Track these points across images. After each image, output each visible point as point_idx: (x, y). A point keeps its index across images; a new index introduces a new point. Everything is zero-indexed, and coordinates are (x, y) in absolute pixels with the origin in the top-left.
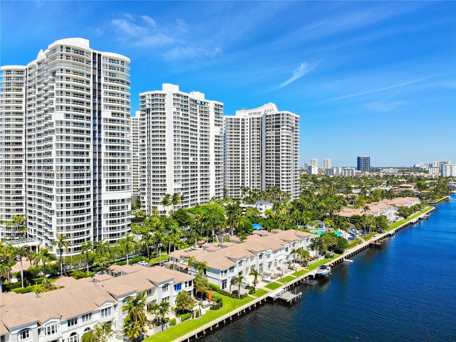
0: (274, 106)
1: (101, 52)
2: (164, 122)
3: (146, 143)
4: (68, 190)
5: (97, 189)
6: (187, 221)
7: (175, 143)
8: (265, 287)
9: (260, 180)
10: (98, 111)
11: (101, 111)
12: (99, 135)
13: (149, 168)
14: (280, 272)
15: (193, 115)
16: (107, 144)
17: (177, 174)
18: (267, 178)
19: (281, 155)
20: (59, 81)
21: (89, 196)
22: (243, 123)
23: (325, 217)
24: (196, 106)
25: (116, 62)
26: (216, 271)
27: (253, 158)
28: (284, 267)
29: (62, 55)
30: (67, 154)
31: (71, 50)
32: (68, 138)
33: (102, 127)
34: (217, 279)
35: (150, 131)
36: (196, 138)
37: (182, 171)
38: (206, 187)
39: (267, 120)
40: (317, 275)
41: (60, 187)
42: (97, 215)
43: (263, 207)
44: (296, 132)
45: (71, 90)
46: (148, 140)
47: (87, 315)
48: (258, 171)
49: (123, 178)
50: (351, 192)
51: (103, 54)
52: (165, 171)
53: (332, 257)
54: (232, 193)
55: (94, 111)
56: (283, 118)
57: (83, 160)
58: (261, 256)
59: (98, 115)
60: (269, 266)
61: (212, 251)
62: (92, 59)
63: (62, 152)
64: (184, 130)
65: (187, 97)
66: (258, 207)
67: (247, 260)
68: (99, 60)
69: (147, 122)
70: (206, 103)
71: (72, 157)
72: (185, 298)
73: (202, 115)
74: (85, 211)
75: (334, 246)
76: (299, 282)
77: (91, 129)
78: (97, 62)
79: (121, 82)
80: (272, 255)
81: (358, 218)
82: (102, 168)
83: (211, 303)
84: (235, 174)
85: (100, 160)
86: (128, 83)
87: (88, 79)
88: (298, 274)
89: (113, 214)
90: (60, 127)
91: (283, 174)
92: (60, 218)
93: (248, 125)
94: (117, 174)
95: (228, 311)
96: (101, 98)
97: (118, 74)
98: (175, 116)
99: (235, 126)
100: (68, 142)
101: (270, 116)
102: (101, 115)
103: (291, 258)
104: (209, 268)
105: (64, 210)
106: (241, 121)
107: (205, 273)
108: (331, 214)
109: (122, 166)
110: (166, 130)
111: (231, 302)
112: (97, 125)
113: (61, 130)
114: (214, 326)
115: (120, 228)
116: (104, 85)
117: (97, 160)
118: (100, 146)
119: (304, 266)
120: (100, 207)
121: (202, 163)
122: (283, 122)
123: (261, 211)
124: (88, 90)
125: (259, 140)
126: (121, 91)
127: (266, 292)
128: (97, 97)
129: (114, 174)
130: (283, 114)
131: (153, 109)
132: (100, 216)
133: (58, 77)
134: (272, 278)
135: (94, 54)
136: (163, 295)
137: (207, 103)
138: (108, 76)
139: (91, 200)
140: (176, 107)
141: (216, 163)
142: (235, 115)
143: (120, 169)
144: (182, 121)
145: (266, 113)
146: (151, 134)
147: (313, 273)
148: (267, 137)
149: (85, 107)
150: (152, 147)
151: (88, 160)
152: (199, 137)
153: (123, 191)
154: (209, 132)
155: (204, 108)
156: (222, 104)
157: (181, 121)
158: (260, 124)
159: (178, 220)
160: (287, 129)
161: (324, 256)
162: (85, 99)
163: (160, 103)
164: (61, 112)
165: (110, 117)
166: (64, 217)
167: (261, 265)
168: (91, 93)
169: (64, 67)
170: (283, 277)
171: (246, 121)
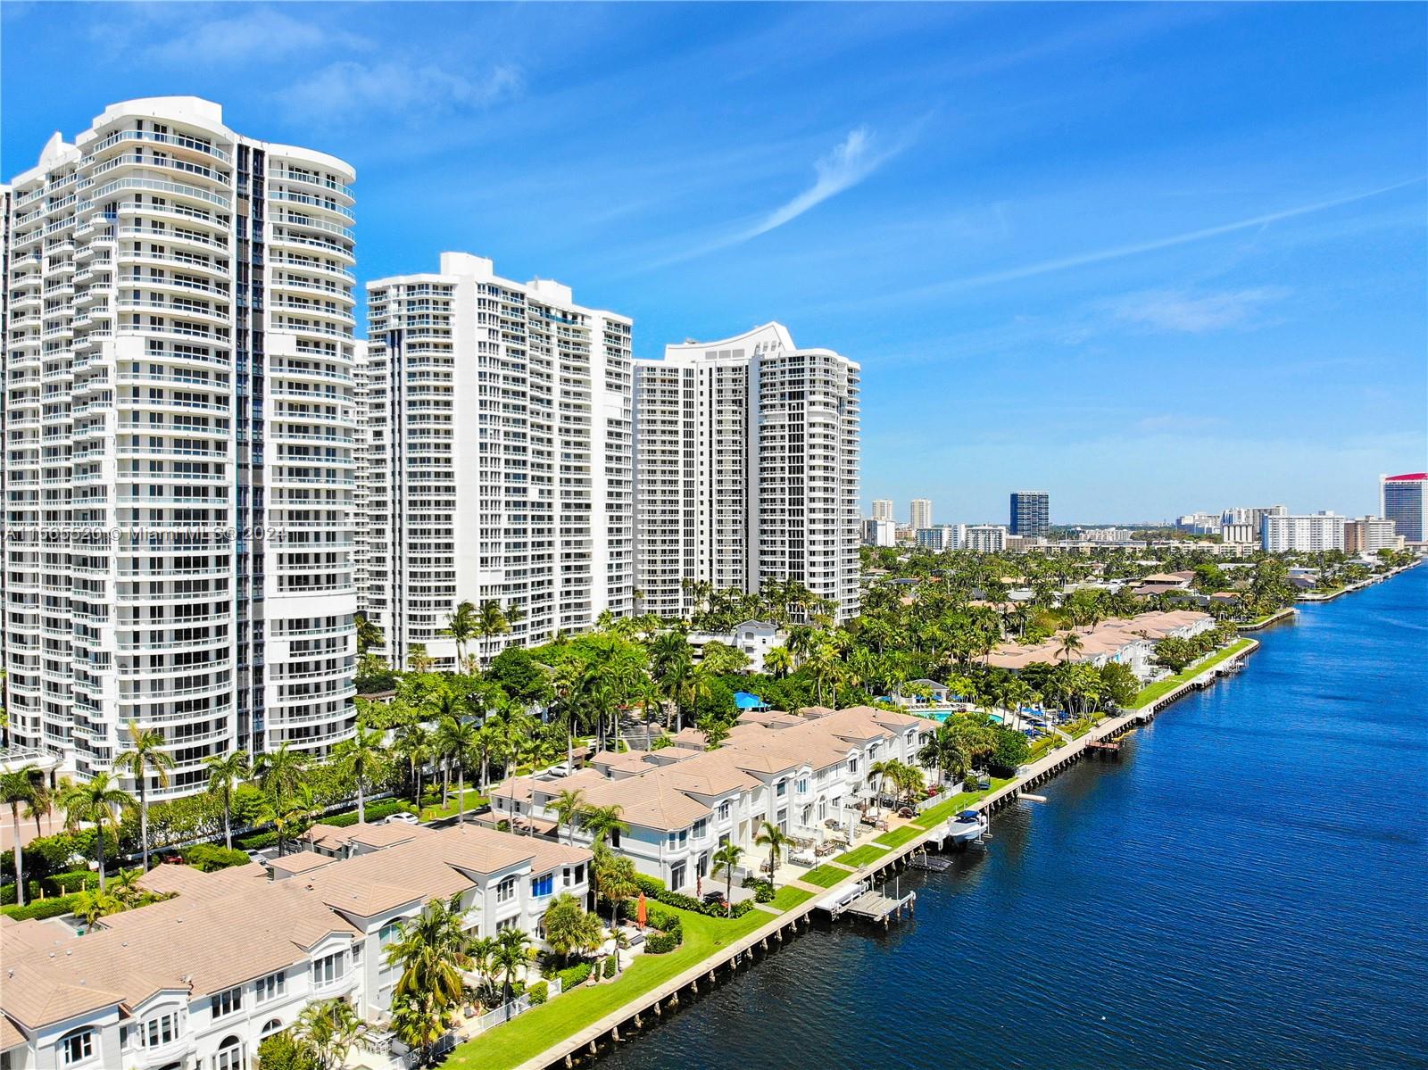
0: (783, 331)
1: (265, 145)
2: (447, 375)
3: (387, 440)
4: (156, 588)
5: (250, 585)
6: (533, 686)
7: (484, 441)
8: (801, 879)
9: (742, 561)
10: (254, 333)
11: (262, 334)
12: (258, 412)
13: (397, 520)
14: (840, 836)
15: (538, 354)
16: (280, 441)
17: (489, 541)
18: (763, 553)
19: (807, 484)
20: (130, 235)
21: (222, 607)
22: (688, 384)
23: (946, 668)
24: (548, 324)
25: (311, 175)
26: (653, 836)
27: (720, 492)
28: (851, 819)
29: (139, 151)
30: (152, 468)
31: (170, 134)
32: (156, 418)
33: (267, 385)
34: (657, 860)
35: (399, 403)
36: (549, 428)
37: (507, 531)
38: (579, 580)
39: (763, 375)
40: (948, 840)
41: (130, 579)
42: (251, 668)
43: (756, 642)
44: (850, 412)
45: (168, 262)
46: (393, 431)
47: (271, 980)
48: (735, 532)
49: (331, 550)
50: (1006, 595)
51: (272, 150)
52: (448, 532)
53: (984, 787)
54: (654, 602)
55: (241, 333)
56: (812, 370)
57: (203, 491)
58: (781, 786)
59: (255, 346)
60: (805, 818)
61: (631, 775)
62: (234, 165)
63: (136, 464)
64: (512, 401)
65: (522, 296)
66: (739, 643)
67: (741, 800)
68: (259, 169)
69: (393, 375)
70: (579, 318)
71: (168, 480)
72: (573, 917)
73: (567, 355)
74: (212, 656)
75: (990, 754)
76: (898, 862)
77: (231, 390)
78: (251, 177)
79: (327, 240)
80: (813, 784)
81: (1045, 670)
82: (266, 515)
83: (645, 934)
84: (664, 542)
85: (258, 491)
86: (348, 247)
87: (221, 228)
88: (894, 838)
89: (299, 664)
90: (130, 382)
91: (812, 543)
92: (131, 677)
93: (705, 388)
94: (312, 537)
95: (702, 955)
96: (262, 290)
97: (318, 216)
98: (482, 354)
99: (663, 392)
100: (156, 432)
101: (773, 362)
102: (262, 346)
103: (866, 793)
104: (629, 825)
105: (145, 651)
106: (681, 377)
107: (616, 843)
108: (962, 660)
109: (328, 512)
110: (455, 398)
111: (706, 928)
112: (250, 378)
113: (136, 391)
114: (664, 1002)
115: (324, 709)
116: (272, 250)
117: (251, 489)
118: (258, 446)
119: (906, 815)
120: (258, 641)
121: (567, 506)
122: (812, 382)
123: (751, 656)
124: (222, 263)
125: (737, 438)
126: (326, 272)
127: (805, 896)
128: (250, 288)
129: (302, 537)
130: (812, 358)
131: (411, 332)
132: (259, 670)
133: (125, 220)
134: (817, 853)
135: (243, 150)
136: (498, 911)
137: (583, 317)
138: (285, 222)
139: (231, 619)
140: (487, 325)
141: (609, 506)
142: (662, 357)
143: (323, 520)
144: (506, 372)
145: (761, 353)
146: (406, 412)
147: (938, 834)
148: (763, 428)
149: (211, 318)
150: (406, 454)
151: (221, 492)
152: (556, 423)
153: (331, 592)
154: (588, 408)
155: (571, 333)
156: (628, 321)
157: (502, 372)
158: (741, 387)
159: (504, 682)
160: (826, 404)
161: (961, 785)
162: (211, 295)
163: (436, 312)
164: (136, 332)
165: (292, 352)
166: (146, 675)
167: (782, 813)
168: (231, 275)
169: (145, 188)
170: (849, 849)
171: (696, 378)
